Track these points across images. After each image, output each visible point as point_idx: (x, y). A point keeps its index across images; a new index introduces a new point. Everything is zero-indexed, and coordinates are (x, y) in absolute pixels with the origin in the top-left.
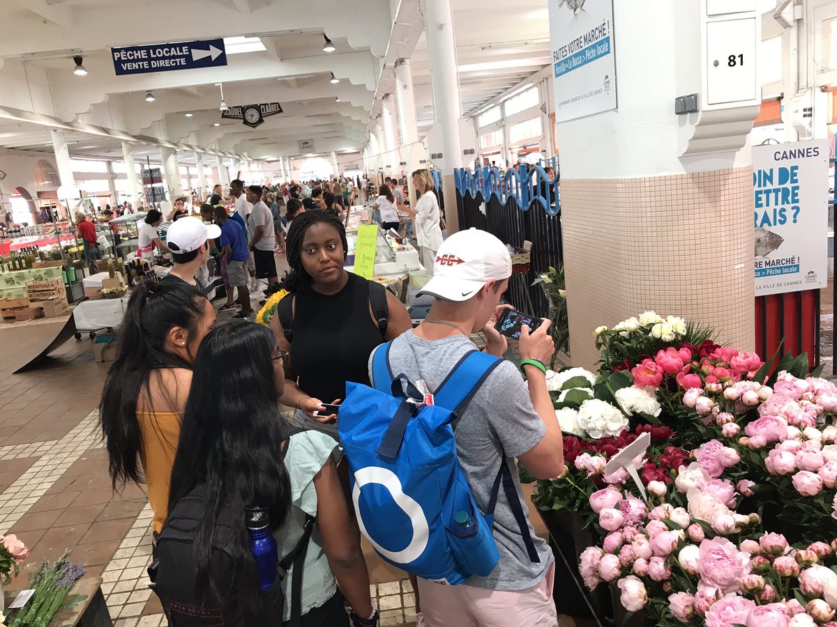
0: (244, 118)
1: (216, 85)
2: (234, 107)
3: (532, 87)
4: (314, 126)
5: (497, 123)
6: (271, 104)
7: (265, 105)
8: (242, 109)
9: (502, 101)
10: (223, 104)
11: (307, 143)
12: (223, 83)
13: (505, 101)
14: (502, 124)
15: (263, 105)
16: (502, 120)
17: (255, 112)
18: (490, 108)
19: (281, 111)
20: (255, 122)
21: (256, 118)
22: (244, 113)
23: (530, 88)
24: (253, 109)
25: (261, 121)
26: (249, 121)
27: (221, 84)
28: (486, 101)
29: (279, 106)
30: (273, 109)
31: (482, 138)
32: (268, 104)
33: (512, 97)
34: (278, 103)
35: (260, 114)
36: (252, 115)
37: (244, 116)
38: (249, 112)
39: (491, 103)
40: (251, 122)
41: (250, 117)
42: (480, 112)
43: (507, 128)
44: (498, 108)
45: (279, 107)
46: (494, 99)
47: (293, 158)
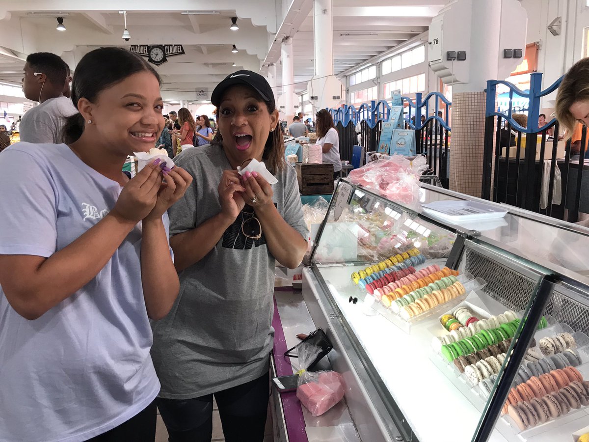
0: (149, 57)
1: (120, 12)
2: (141, 46)
3: (421, 44)
4: (210, 75)
5: (373, 80)
6: (175, 45)
7: (169, 46)
8: (149, 47)
9: (380, 60)
10: (126, 32)
11: (203, 91)
12: (127, 11)
13: (383, 61)
14: (378, 81)
15: (167, 46)
16: (378, 78)
17: (159, 52)
18: (364, 69)
19: (183, 53)
20: (159, 60)
21: (160, 57)
22: (149, 52)
23: (415, 47)
24: (158, 49)
25: (164, 60)
26: (153, 59)
27: (125, 12)
28: (365, 60)
29: (182, 47)
30: (177, 50)
31: (353, 94)
32: (172, 45)
33: (392, 56)
34: (181, 45)
35: (164, 54)
36: (157, 55)
37: (149, 54)
38: (154, 51)
39: (368, 63)
40: (156, 60)
41: (154, 56)
42: (355, 71)
43: (382, 85)
44: (374, 68)
45: (182, 49)
46: (374, 58)
47: (191, 103)
